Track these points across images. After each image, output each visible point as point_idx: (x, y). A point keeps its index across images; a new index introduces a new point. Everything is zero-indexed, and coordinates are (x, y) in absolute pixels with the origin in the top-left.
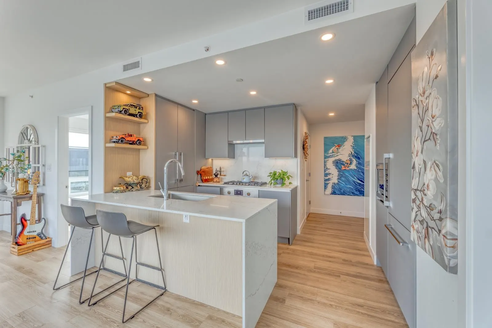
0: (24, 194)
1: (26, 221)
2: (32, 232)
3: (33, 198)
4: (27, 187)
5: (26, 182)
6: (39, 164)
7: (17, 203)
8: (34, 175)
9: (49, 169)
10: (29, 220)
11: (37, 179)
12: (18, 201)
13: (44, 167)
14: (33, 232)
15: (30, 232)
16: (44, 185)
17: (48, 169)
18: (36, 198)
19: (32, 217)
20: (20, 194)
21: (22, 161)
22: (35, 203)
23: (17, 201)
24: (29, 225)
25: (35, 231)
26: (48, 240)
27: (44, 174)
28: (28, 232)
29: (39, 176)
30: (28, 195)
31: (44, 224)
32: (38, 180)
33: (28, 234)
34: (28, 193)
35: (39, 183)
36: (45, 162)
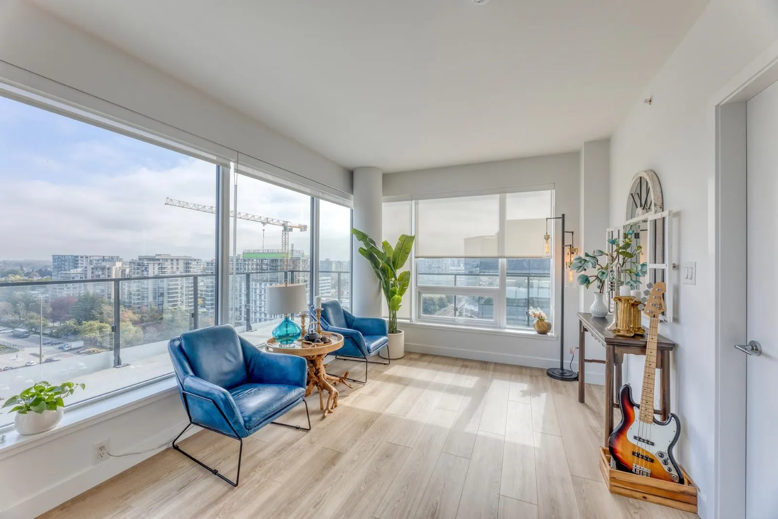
0: (628, 335)
1: (632, 405)
2: (644, 441)
3: (648, 351)
4: (637, 317)
5: (634, 305)
6: (664, 263)
7: (615, 355)
8: (651, 290)
9: (689, 277)
10: (638, 407)
11: (657, 301)
12: (616, 352)
13: (675, 272)
14: (648, 442)
15: (640, 439)
16: (676, 320)
17: (687, 278)
18: (655, 353)
19: (644, 402)
20: (622, 333)
21: (631, 256)
22: (654, 365)
23: (614, 350)
24: (638, 420)
25: (653, 444)
26: (685, 488)
27: (677, 290)
28: (635, 438)
29: (663, 294)
30: (640, 342)
31: (674, 434)
32: (660, 305)
33: (635, 442)
34: (639, 335)
35: (663, 314)
36: (679, 259)
